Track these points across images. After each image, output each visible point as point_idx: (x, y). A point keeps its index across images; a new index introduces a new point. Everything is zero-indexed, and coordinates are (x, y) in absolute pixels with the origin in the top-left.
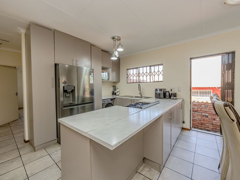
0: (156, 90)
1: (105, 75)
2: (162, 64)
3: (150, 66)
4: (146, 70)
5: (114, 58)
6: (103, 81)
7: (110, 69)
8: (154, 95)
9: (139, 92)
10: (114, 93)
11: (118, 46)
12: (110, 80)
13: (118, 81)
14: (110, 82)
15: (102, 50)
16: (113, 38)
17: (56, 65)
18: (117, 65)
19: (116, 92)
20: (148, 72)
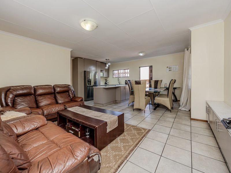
0: (126, 81)
1: (101, 74)
2: (129, 69)
3: (124, 70)
4: (122, 71)
5: (106, 68)
6: (101, 77)
7: (104, 71)
8: (125, 84)
9: (118, 82)
10: (106, 83)
11: (108, 63)
12: (104, 76)
13: (108, 76)
14: (104, 77)
15: (101, 62)
16: (106, 59)
17: (85, 71)
18: (108, 71)
19: (107, 82)
20: (123, 72)
